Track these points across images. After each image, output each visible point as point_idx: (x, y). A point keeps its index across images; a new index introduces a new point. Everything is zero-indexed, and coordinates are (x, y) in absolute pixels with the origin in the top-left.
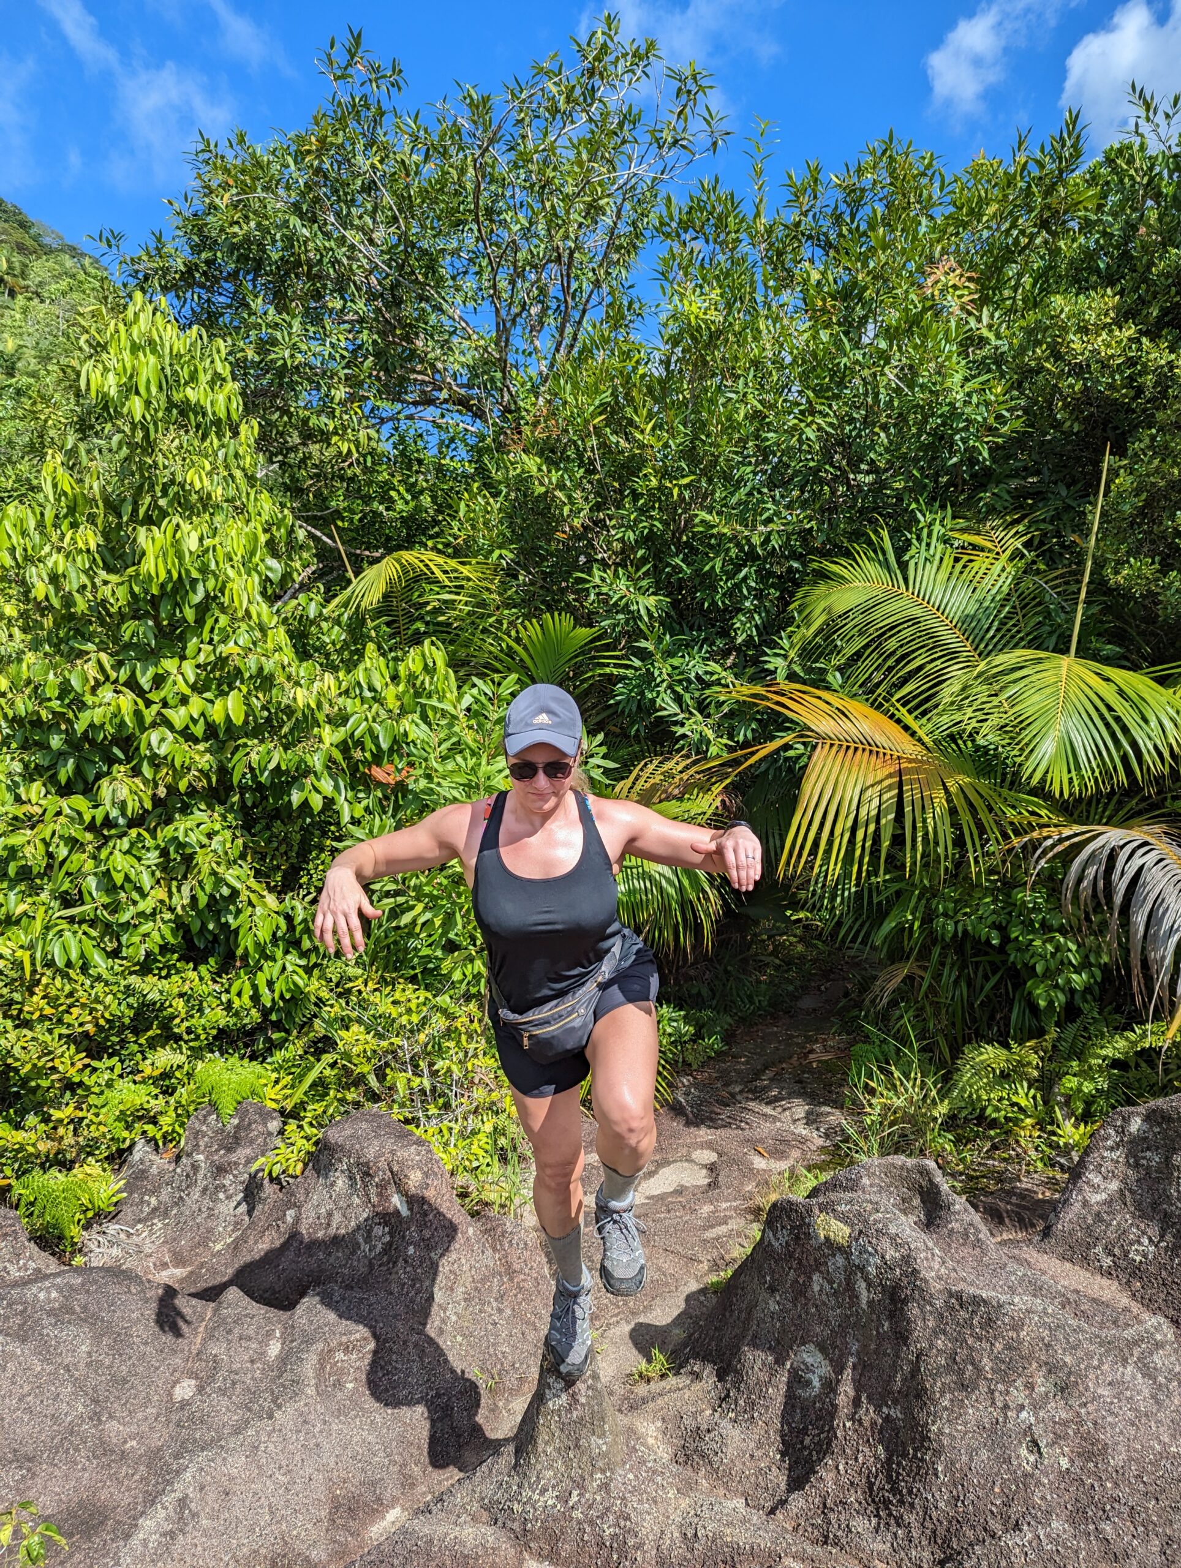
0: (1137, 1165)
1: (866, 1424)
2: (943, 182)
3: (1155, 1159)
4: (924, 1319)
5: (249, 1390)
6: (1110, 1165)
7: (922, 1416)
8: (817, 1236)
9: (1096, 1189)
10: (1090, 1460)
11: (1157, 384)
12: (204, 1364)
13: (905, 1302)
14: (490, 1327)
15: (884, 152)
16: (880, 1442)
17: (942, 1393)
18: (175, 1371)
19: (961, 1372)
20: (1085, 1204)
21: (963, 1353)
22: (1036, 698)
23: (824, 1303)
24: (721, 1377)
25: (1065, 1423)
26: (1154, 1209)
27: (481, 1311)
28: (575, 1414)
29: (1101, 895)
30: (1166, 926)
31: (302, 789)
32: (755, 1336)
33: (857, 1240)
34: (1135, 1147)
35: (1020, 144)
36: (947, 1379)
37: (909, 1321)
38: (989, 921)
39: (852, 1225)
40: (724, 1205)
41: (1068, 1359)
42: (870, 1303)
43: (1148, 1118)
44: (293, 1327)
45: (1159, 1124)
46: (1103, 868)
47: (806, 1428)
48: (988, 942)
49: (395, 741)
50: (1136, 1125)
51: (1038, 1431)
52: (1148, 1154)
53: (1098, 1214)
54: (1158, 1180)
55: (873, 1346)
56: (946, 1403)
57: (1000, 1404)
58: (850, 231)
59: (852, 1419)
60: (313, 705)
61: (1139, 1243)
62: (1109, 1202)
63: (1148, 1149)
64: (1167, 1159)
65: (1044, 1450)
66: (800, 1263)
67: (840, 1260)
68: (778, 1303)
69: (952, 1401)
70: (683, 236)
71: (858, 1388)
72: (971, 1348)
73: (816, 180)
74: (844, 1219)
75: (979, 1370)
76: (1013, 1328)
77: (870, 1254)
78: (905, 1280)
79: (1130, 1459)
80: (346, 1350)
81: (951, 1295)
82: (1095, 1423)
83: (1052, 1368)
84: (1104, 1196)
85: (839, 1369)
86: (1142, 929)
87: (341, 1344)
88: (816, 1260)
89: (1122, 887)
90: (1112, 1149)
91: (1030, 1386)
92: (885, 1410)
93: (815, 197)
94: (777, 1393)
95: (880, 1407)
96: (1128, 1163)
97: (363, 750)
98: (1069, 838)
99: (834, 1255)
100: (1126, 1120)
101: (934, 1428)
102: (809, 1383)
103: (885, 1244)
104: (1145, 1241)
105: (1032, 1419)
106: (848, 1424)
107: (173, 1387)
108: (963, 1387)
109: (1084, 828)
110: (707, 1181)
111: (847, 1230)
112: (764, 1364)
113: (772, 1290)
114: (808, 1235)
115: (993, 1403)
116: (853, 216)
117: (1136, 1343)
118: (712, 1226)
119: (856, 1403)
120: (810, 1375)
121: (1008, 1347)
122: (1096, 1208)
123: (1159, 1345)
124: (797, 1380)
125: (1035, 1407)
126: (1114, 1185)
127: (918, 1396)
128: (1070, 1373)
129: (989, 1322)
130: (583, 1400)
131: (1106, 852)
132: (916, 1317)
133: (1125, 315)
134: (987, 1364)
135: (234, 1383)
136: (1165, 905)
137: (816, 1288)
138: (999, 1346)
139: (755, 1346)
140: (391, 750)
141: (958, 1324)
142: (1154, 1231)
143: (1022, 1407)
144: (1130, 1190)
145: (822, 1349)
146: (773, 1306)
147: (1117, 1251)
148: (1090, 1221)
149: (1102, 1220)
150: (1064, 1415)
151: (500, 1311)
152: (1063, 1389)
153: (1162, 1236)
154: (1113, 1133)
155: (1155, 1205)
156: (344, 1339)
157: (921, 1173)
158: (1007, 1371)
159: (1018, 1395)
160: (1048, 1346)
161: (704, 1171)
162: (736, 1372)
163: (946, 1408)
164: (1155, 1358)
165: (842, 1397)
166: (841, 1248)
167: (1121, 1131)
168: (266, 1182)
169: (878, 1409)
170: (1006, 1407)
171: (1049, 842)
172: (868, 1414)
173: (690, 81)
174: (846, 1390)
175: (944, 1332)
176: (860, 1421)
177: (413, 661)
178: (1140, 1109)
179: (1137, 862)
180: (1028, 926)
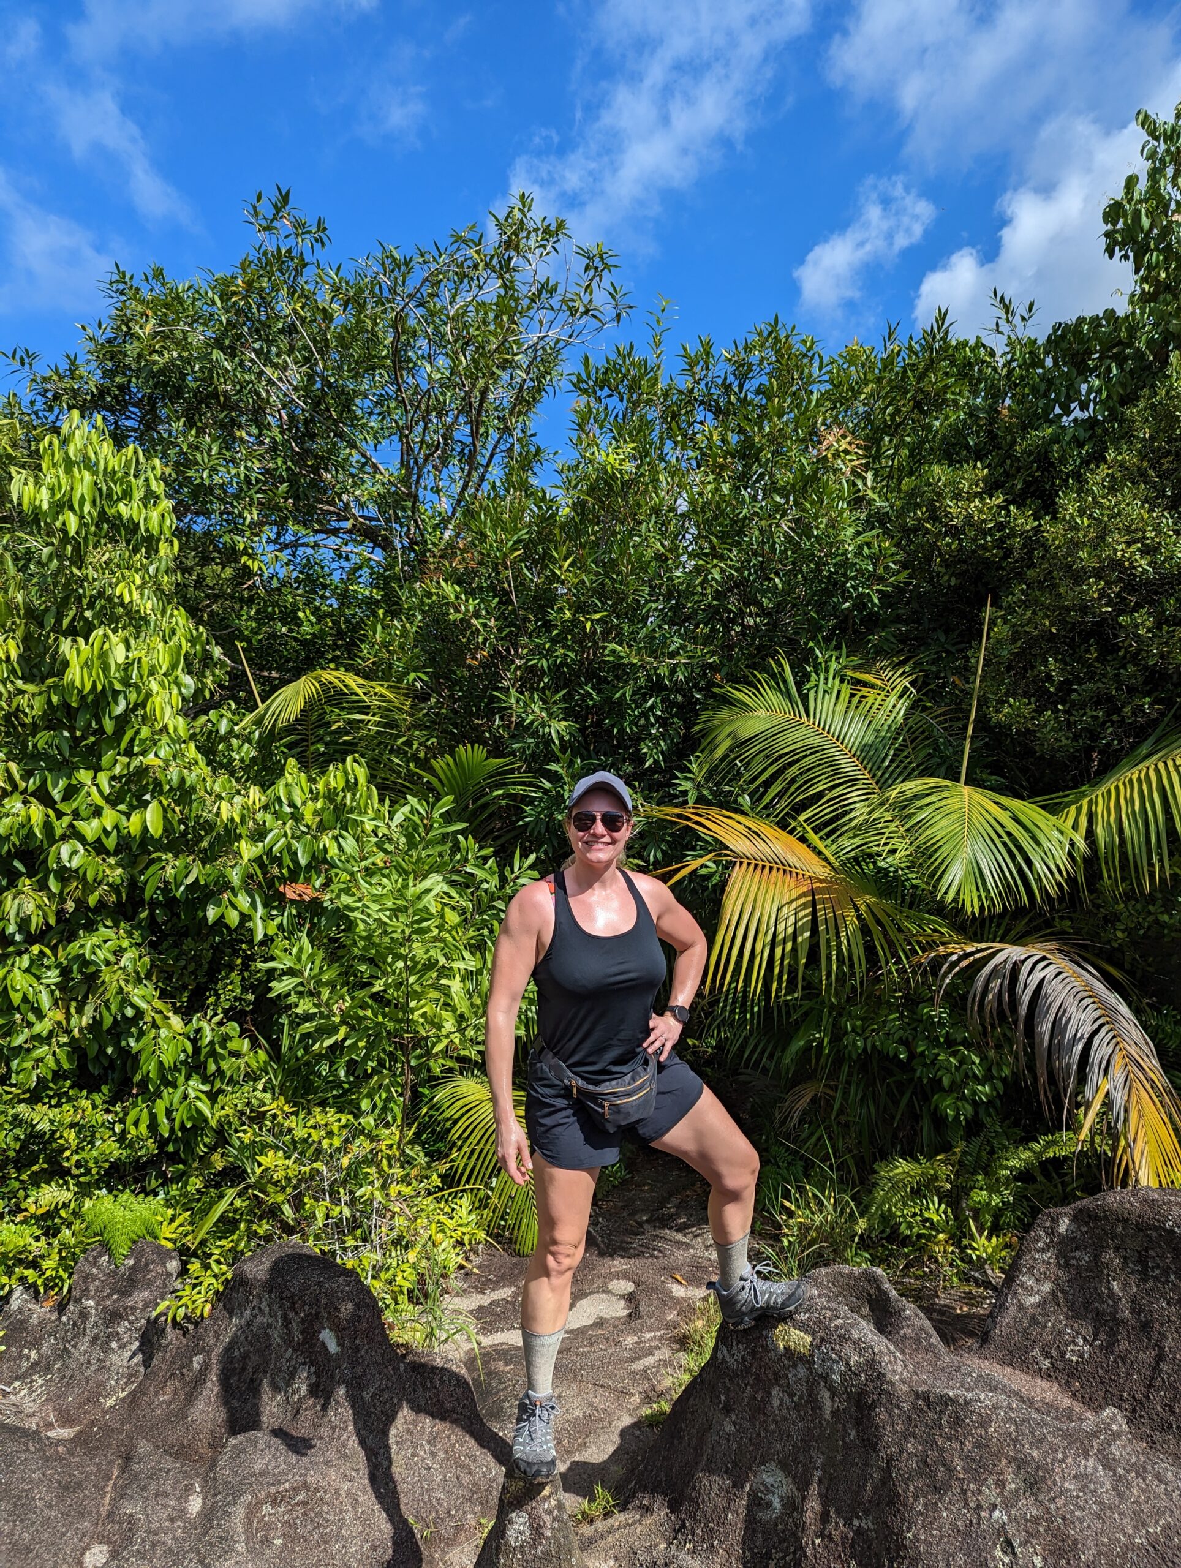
0: (1067, 1265)
1: (837, 1538)
2: (821, 362)
3: (1084, 1258)
4: (893, 1424)
5: (171, 1550)
6: (1041, 1267)
7: (896, 1524)
8: (776, 1347)
9: (1030, 1291)
10: (1062, 1557)
11: (1024, 546)
12: (117, 1526)
13: (872, 1407)
14: (424, 1472)
15: (770, 333)
16: (853, 1556)
17: (916, 1497)
18: (84, 1536)
19: (933, 1474)
20: (1021, 1307)
21: (933, 1455)
22: (944, 823)
23: (785, 1419)
24: (673, 1507)
25: (1035, 1520)
26: (1086, 1308)
27: (413, 1455)
28: (540, 1548)
29: (1006, 1008)
30: (1069, 1035)
31: (218, 904)
32: (710, 1461)
33: (819, 1348)
34: (1065, 1247)
35: (890, 335)
36: (919, 1483)
37: (877, 1427)
38: (896, 1037)
39: (812, 1333)
40: (648, 1336)
41: (1035, 1454)
42: (835, 1413)
43: (1074, 1219)
44: (215, 1479)
45: (1087, 1224)
46: (1007, 981)
47: (768, 1553)
48: (896, 1055)
49: (314, 857)
50: (1065, 1224)
51: (1011, 1530)
52: (1078, 1254)
53: (1033, 1317)
54: (1089, 1279)
55: (839, 1457)
56: (920, 1508)
57: (972, 1505)
58: (738, 399)
59: (821, 1535)
60: (237, 819)
61: (1075, 1343)
62: (1042, 1304)
63: (1077, 1248)
64: (1097, 1257)
65: (1018, 1550)
66: (757, 1379)
67: (802, 1371)
68: (734, 1423)
69: (925, 1505)
70: (599, 393)
71: (826, 1501)
72: (942, 1449)
73: (708, 354)
74: (804, 1327)
75: (950, 1470)
76: (981, 1426)
77: (834, 1361)
78: (871, 1385)
79: (1100, 1553)
80: (275, 1503)
81: (918, 1396)
82: (1064, 1519)
83: (1021, 1463)
84: (1038, 1298)
85: (803, 1485)
86: (1047, 1038)
87: (269, 1495)
88: (775, 1373)
89: (1026, 998)
90: (1043, 1250)
91: (1001, 1484)
92: (856, 1522)
93: (707, 369)
94: (736, 1519)
95: (851, 1519)
96: (1058, 1265)
97: (280, 866)
98: (972, 954)
99: (795, 1366)
100: (1055, 1221)
101: (910, 1535)
102: (769, 1504)
103: (849, 1349)
104: (1080, 1341)
105: (1005, 1518)
106: (818, 1541)
107: (83, 1554)
108: (936, 1489)
109: (984, 945)
110: (626, 1312)
111: (808, 1339)
112: (721, 1489)
113: (727, 1410)
114: (766, 1348)
115: (966, 1504)
116: (741, 387)
117: (1095, 1434)
118: (639, 1358)
119: (825, 1518)
120: (770, 1497)
121: (978, 1445)
122: (1031, 1311)
123: (1116, 1436)
124: (757, 1502)
125: (1007, 1506)
126: (1047, 1287)
127: (891, 1503)
128: (1038, 1468)
129: (958, 1421)
130: (548, 1534)
131: (1009, 966)
132: (884, 1421)
133: (992, 487)
134: (958, 1464)
135: (153, 1545)
136: (1067, 1015)
137: (776, 1403)
138: (968, 1445)
139: (710, 1471)
140: (309, 866)
141: (927, 1425)
142: (1087, 1330)
143: (994, 1506)
144: (1062, 1291)
145: (784, 1466)
146: (729, 1427)
147: (1054, 1353)
148: (1026, 1324)
149: (1037, 1323)
150: (1034, 1512)
151: (433, 1454)
152: (1033, 1485)
153: (1096, 1336)
154: (1043, 1234)
155: (1086, 1305)
156: (273, 1490)
157: (869, 1281)
158: (979, 1469)
159: (990, 1494)
160: (1015, 1441)
161: (622, 1302)
162: (691, 1500)
163: (920, 1513)
164: (1113, 1449)
165: (809, 1513)
166: (801, 1358)
167: (1051, 1232)
168: (169, 1329)
169: (848, 1523)
170: (979, 1507)
171: (954, 958)
172: (838, 1528)
173: (597, 260)
174: (813, 1505)
175: (914, 1435)
176: (830, 1537)
177: (334, 778)
178: (1068, 1209)
179: (1038, 975)
180: (934, 1041)
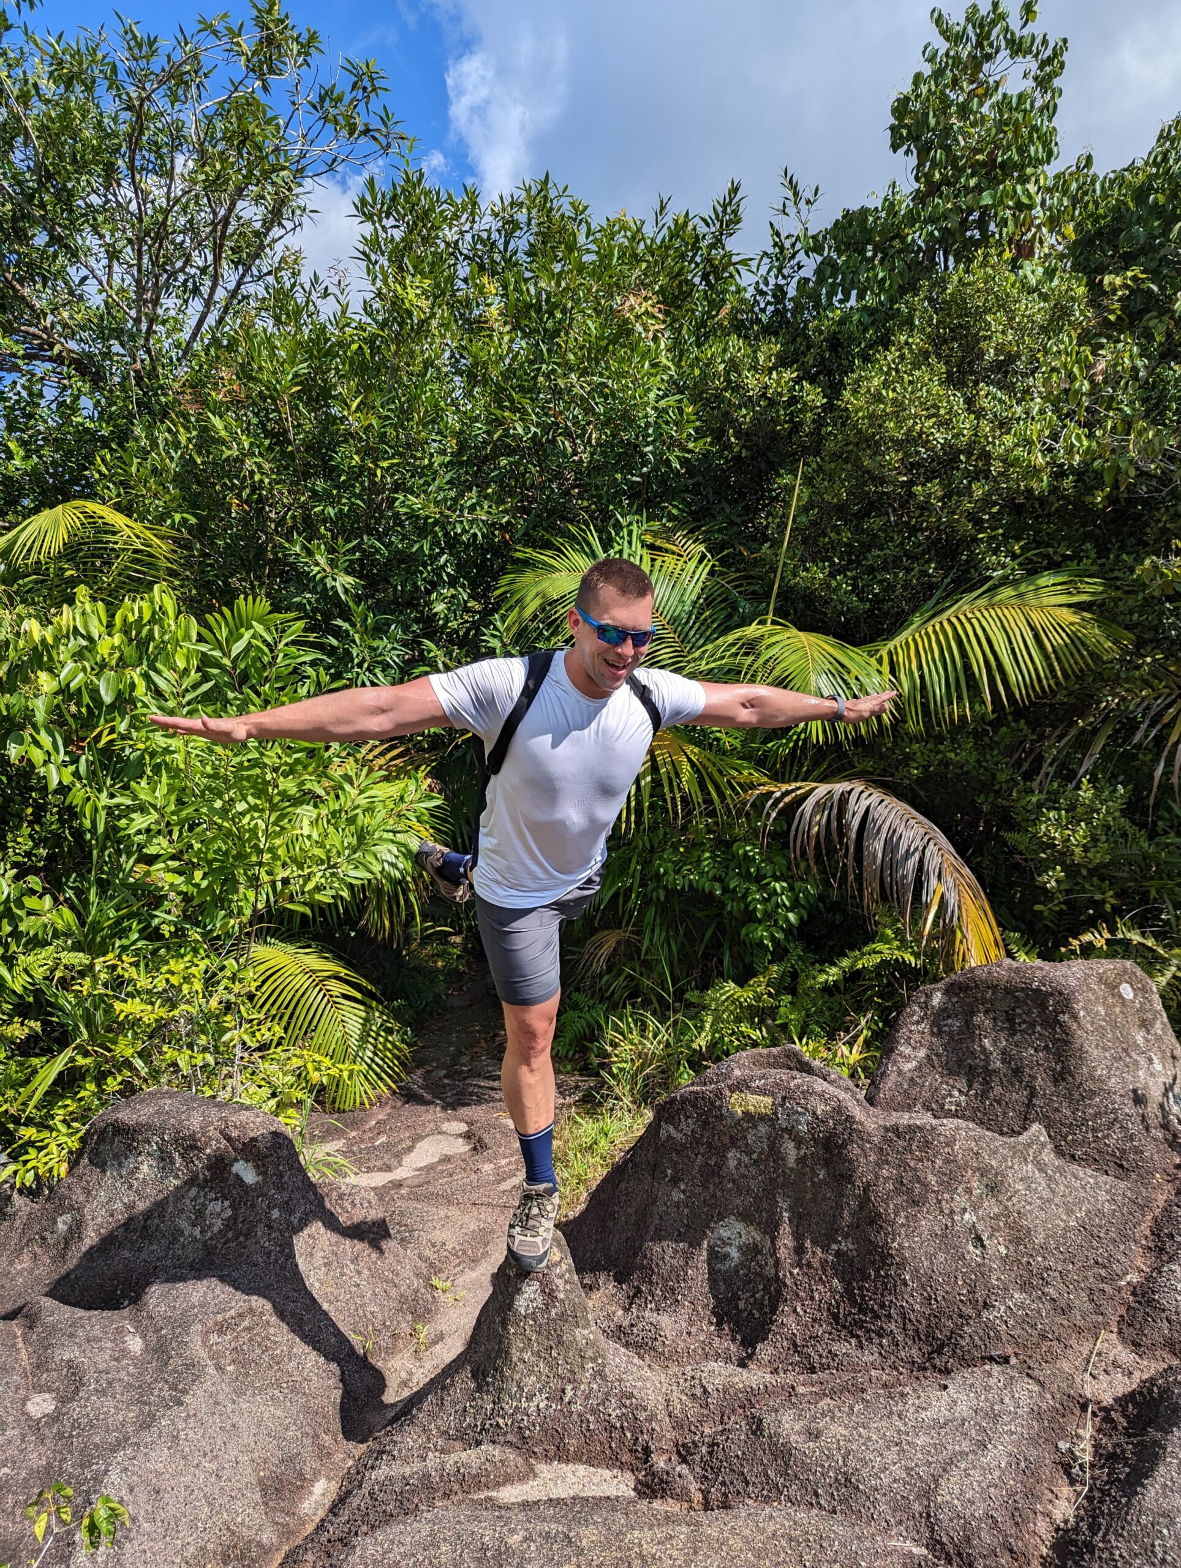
0: (940, 1034)
1: (816, 1263)
3: (956, 1024)
4: (866, 1156)
6: (917, 1037)
7: (880, 1239)
8: (732, 1115)
9: (908, 1059)
10: (1018, 1244)
12: (54, 1374)
13: (844, 1145)
14: (354, 1289)
16: (836, 1275)
17: (897, 1213)
18: (18, 1388)
19: (910, 1191)
20: (900, 1073)
21: (907, 1177)
23: (743, 1176)
24: (620, 1278)
25: (997, 1217)
26: (959, 1066)
27: (342, 1275)
28: (553, 1312)
29: (835, 834)
30: (902, 850)
31: (21, 740)
32: (658, 1230)
33: (782, 1106)
34: (938, 1019)
36: (899, 1200)
37: (851, 1162)
38: (711, 875)
39: (773, 1095)
41: (993, 1163)
42: (801, 1160)
43: (947, 992)
44: (150, 1317)
45: (957, 995)
46: (835, 811)
47: (735, 1294)
48: (711, 892)
50: (937, 999)
51: (980, 1227)
52: (949, 1021)
53: (912, 1079)
54: (961, 1041)
55: (809, 1196)
56: (902, 1221)
57: (947, 1211)
59: (799, 1265)
60: (50, 641)
61: (951, 1096)
62: (919, 1068)
63: (949, 1017)
64: (968, 1023)
65: (987, 1242)
66: (710, 1146)
67: (763, 1129)
68: (684, 1192)
69: (907, 1217)
71: (798, 1236)
72: (915, 1170)
74: (762, 1092)
75: (925, 1185)
76: (947, 1145)
77: (800, 1114)
78: (840, 1128)
79: (1048, 1236)
80: (221, 1332)
81: (887, 1129)
82: (1019, 1213)
83: (983, 1172)
84: (914, 1063)
85: (771, 1228)
86: (880, 855)
87: (216, 1324)
88: (731, 1137)
89: (856, 823)
90: (918, 1023)
91: (968, 1191)
92: (835, 1247)
94: (698, 1272)
95: (829, 1246)
96: (932, 1034)
97: (79, 704)
98: (793, 791)
99: (755, 1127)
100: (929, 996)
101: (895, 1245)
102: (726, 1256)
103: (814, 1101)
104: (956, 1093)
105: (974, 1219)
106: (795, 1271)
107: (24, 1405)
108: (915, 1203)
109: (794, 785)
111: (769, 1100)
112: (675, 1251)
113: (675, 1181)
114: (720, 1118)
115: (942, 1211)
117: (1029, 1145)
119: (799, 1250)
120: (728, 1249)
121: (947, 1161)
122: (909, 1075)
123: (1043, 1145)
124: (714, 1256)
125: (975, 1208)
126: (922, 1053)
127: (872, 1222)
128: (996, 1175)
129: (927, 1144)
131: (836, 797)
132: (857, 1156)
134: (932, 1179)
135: (110, 1382)
136: (897, 834)
137: (732, 1164)
138: (939, 1162)
139: (659, 1237)
141: (898, 1152)
142: (962, 1084)
143: (965, 1210)
144: (937, 1055)
145: (745, 1217)
146: (677, 1196)
147: (934, 1106)
148: (906, 1086)
149: (916, 1084)
150: (996, 1210)
151: (359, 1273)
152: (993, 1189)
153: (970, 1087)
154: (917, 1008)
155: (960, 1062)
158: (950, 1180)
159: (961, 1200)
160: (977, 1154)
162: (642, 1267)
163: (903, 1225)
164: (1043, 1156)
165: (783, 1249)
166: (763, 1118)
167: (925, 1006)
169: (826, 1249)
170: (952, 1212)
171: (778, 794)
172: (815, 1255)
173: (366, 78)
174: (786, 1241)
175: (887, 1162)
176: (809, 1265)
178: (939, 985)
179: (864, 804)
